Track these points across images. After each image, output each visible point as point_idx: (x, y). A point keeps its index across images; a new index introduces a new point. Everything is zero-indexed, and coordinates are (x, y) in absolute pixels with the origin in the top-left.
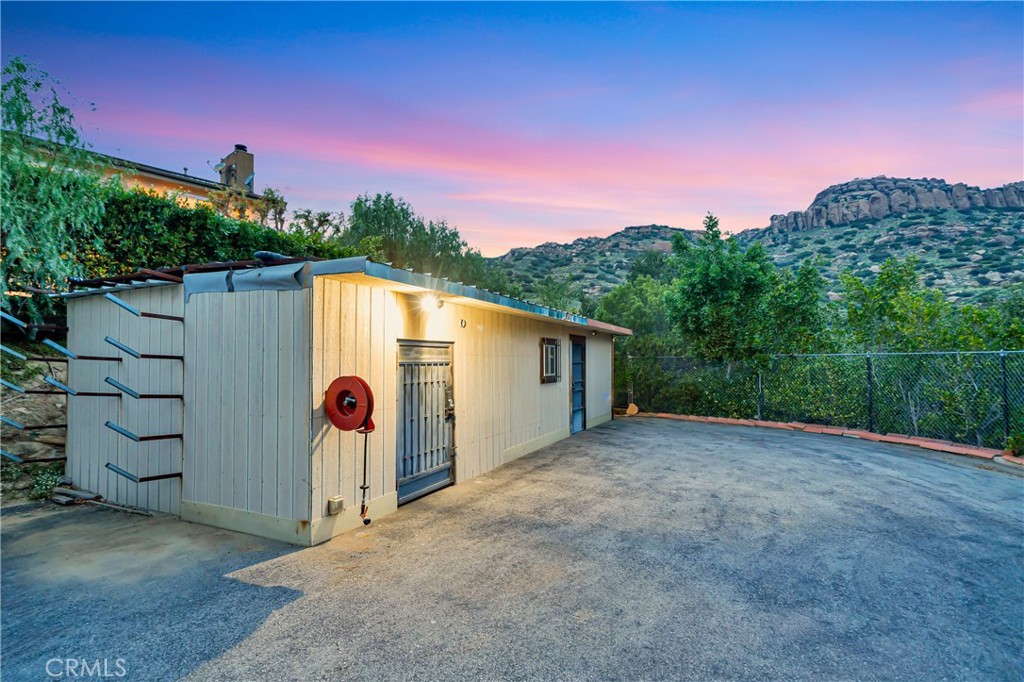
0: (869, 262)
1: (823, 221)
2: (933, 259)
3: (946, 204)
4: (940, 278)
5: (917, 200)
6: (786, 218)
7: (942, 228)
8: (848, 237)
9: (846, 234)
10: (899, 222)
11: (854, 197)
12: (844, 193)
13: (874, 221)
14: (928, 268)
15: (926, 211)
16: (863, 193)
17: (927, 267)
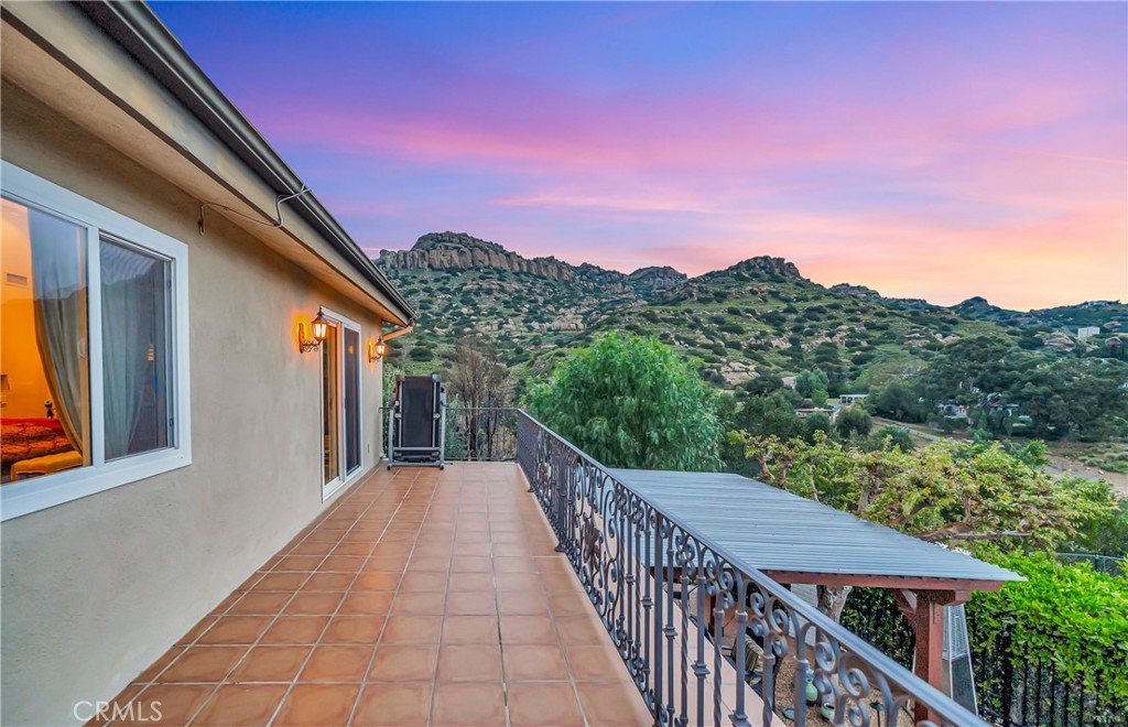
0: (460, 304)
1: (426, 264)
2: (500, 308)
3: (506, 267)
4: (507, 323)
5: (489, 259)
6: (398, 255)
7: (504, 284)
8: (445, 281)
9: (443, 278)
10: (478, 274)
11: (447, 247)
12: (440, 241)
13: (462, 271)
14: (500, 314)
15: (495, 269)
16: (453, 245)
17: (498, 313)
